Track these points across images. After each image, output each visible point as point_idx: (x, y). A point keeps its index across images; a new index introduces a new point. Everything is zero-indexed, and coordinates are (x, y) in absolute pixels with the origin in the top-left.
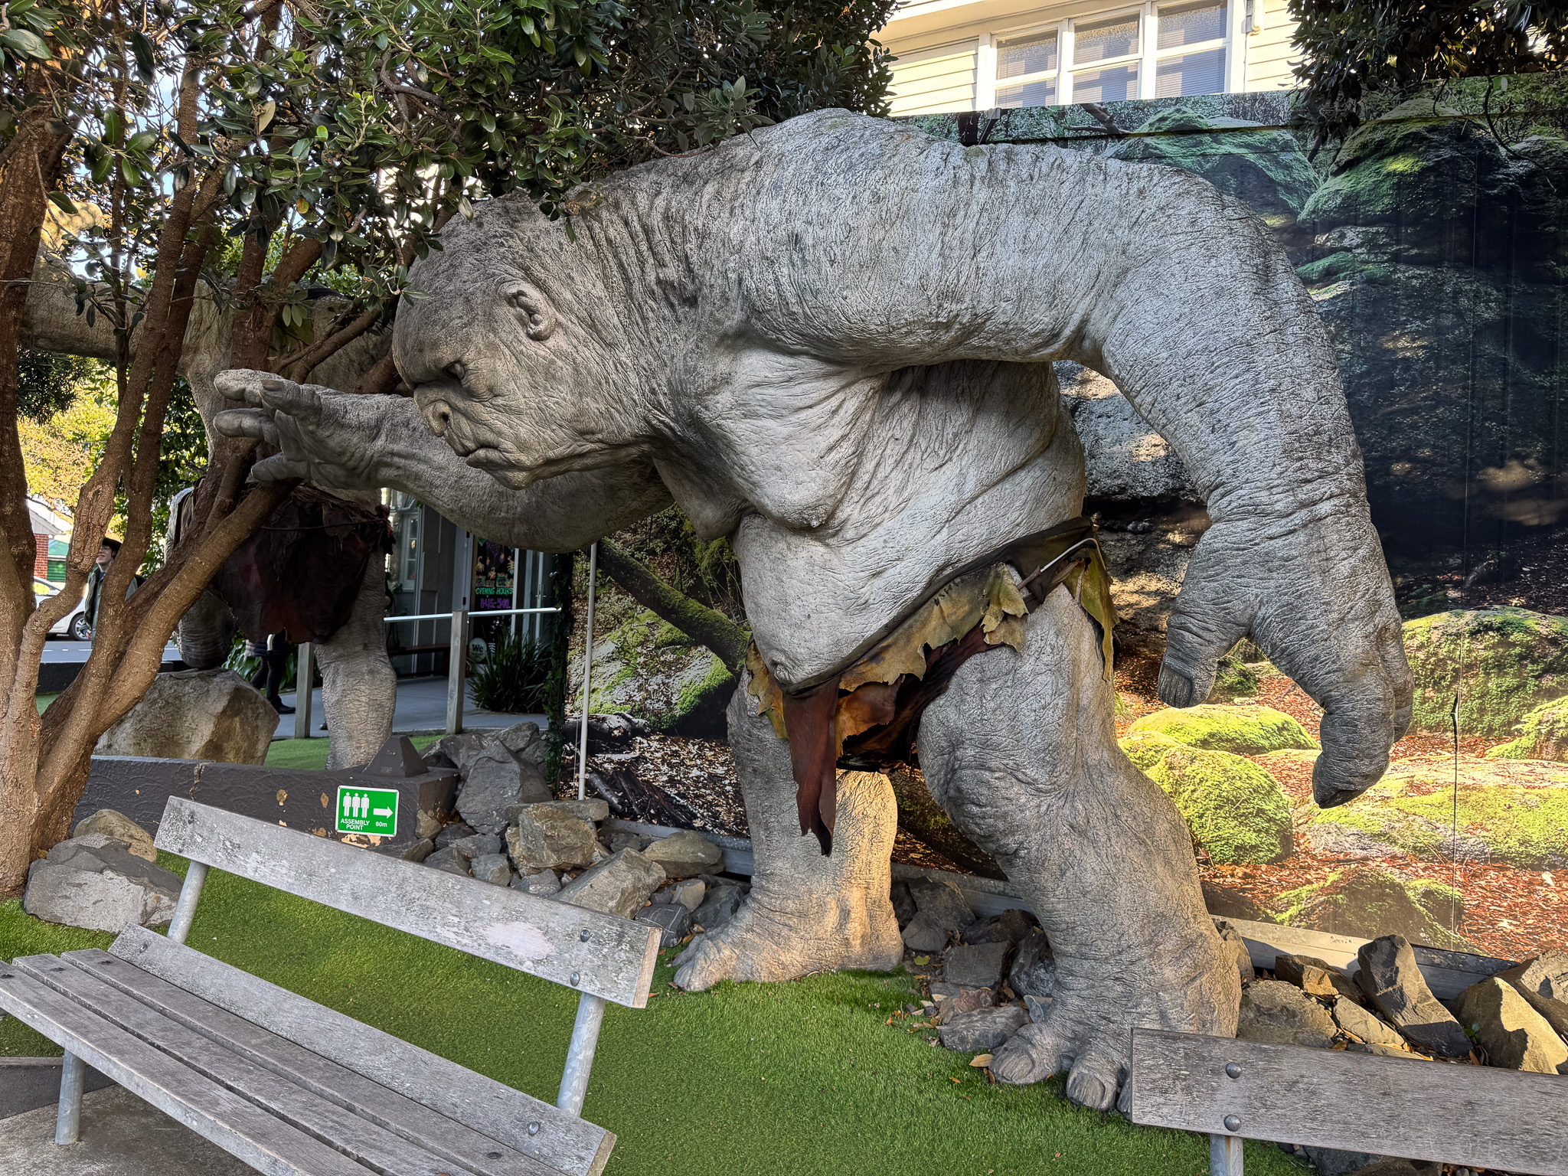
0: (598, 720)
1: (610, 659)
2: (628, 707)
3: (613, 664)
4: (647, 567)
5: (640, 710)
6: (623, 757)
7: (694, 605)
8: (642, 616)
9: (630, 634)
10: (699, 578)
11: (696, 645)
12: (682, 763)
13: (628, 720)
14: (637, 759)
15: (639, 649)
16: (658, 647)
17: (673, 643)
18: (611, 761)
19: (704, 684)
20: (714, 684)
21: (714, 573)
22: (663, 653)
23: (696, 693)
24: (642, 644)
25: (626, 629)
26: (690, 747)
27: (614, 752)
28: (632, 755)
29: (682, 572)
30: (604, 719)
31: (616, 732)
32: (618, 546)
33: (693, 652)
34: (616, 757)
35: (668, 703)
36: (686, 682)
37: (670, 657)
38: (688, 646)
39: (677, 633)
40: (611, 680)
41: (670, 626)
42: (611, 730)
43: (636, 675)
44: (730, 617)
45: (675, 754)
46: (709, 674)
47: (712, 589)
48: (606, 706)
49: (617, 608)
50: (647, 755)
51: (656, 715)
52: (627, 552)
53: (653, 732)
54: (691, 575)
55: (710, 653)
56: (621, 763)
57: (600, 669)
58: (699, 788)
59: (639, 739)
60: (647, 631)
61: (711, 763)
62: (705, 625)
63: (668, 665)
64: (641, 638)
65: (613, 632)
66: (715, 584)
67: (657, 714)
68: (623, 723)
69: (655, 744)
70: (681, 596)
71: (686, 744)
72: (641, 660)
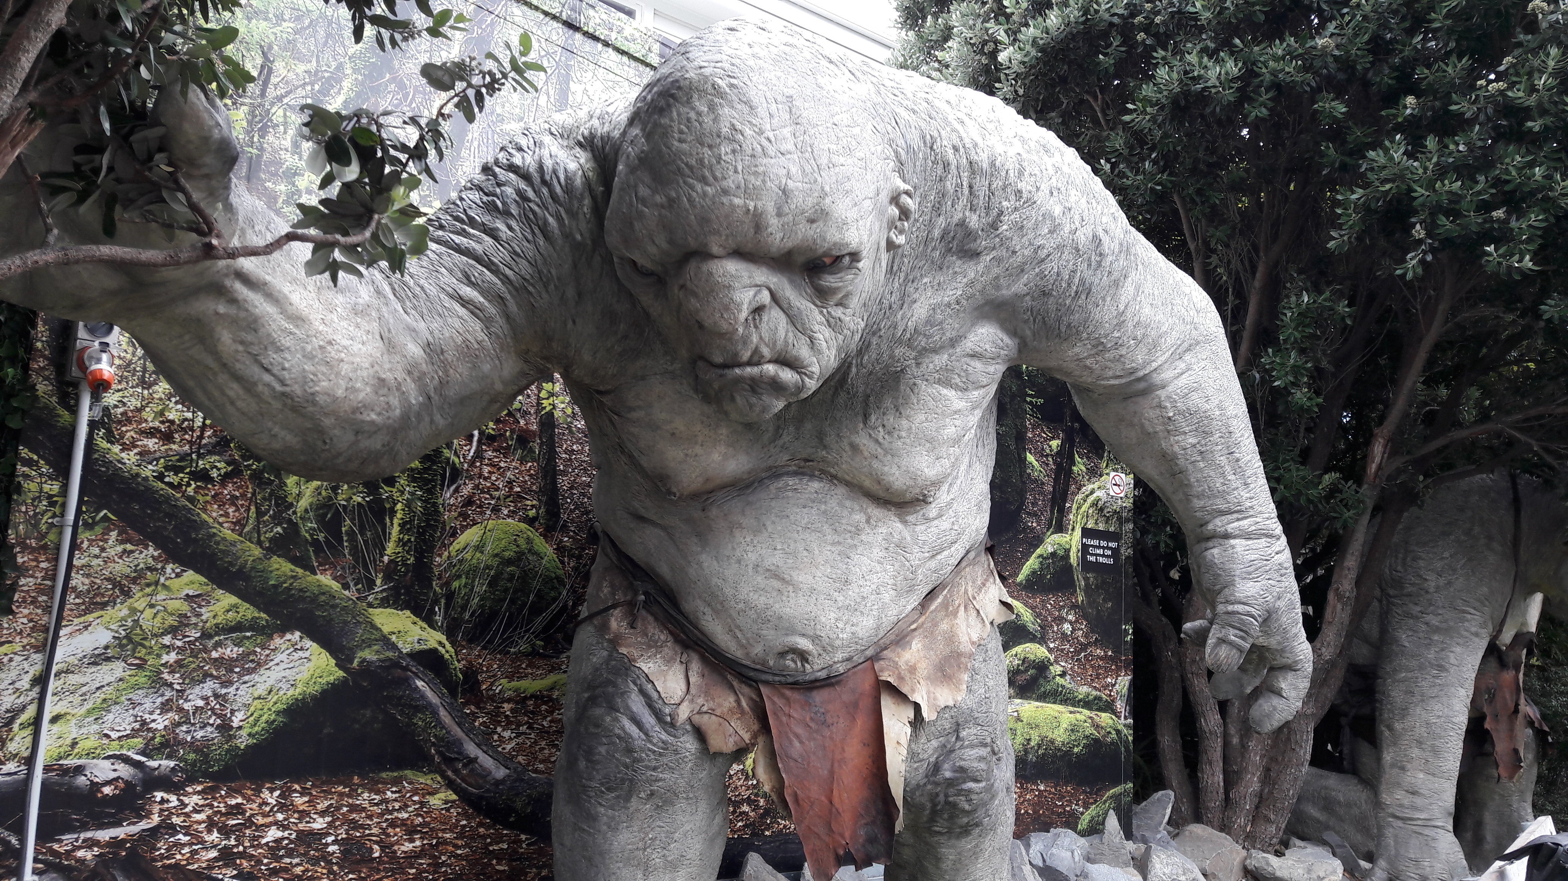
0: (65, 771)
1: (99, 658)
2: (138, 742)
3: (105, 667)
4: (191, 499)
5: (165, 744)
6: (120, 832)
7: (281, 567)
8: (175, 584)
9: (149, 612)
10: (293, 527)
11: (283, 630)
12: (249, 822)
13: (137, 765)
14: (154, 832)
15: (167, 640)
16: (206, 635)
17: (239, 627)
18: (90, 844)
19: (297, 692)
20: (314, 689)
21: (320, 519)
22: (218, 645)
23: (280, 707)
24: (173, 631)
25: (141, 604)
26: (266, 794)
27: (101, 826)
28: (144, 825)
29: (260, 514)
30: (79, 770)
31: (107, 790)
32: (130, 458)
33: (277, 641)
34: (104, 835)
35: (225, 727)
36: (261, 690)
37: (231, 651)
38: (265, 632)
39: (248, 611)
40: (100, 696)
41: (233, 599)
42: (95, 786)
43: (157, 683)
44: (346, 586)
45: (237, 810)
46: (306, 675)
47: (316, 543)
48: (84, 745)
49: (121, 567)
50: (175, 820)
51: (198, 751)
52: (148, 471)
53: (192, 780)
54: (277, 519)
55: (308, 643)
56: (116, 843)
57: (73, 679)
58: (278, 859)
59: (159, 795)
60: (185, 608)
61: (303, 814)
62: (303, 599)
63: (228, 664)
64: (171, 621)
65: (110, 611)
66: (321, 537)
67: (201, 748)
68: (125, 771)
69: (196, 799)
70: (257, 552)
71: (258, 791)
72: (172, 657)
